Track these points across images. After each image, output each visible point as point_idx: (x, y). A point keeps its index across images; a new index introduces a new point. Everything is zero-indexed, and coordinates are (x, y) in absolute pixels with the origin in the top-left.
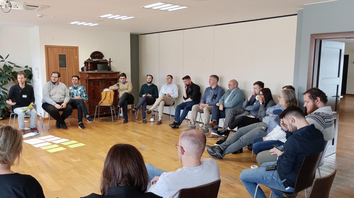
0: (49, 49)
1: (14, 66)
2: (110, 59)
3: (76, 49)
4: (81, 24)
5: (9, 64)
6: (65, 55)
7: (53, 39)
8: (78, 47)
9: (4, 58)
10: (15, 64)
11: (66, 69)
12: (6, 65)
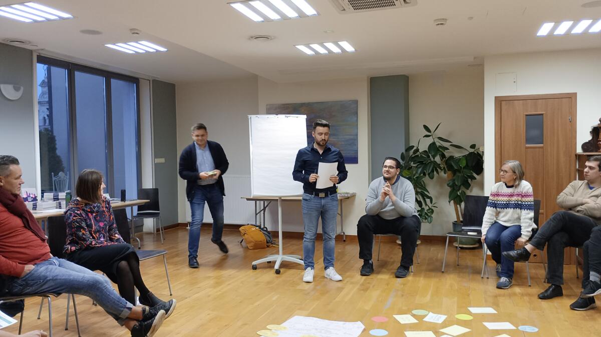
1: (451, 145)
3: (571, 98)
4: (563, 28)
5: (441, 142)
6: (542, 115)
7: (515, 82)
8: (576, 94)
9: (431, 130)
10: (450, 142)
11: (542, 148)
12: (434, 143)
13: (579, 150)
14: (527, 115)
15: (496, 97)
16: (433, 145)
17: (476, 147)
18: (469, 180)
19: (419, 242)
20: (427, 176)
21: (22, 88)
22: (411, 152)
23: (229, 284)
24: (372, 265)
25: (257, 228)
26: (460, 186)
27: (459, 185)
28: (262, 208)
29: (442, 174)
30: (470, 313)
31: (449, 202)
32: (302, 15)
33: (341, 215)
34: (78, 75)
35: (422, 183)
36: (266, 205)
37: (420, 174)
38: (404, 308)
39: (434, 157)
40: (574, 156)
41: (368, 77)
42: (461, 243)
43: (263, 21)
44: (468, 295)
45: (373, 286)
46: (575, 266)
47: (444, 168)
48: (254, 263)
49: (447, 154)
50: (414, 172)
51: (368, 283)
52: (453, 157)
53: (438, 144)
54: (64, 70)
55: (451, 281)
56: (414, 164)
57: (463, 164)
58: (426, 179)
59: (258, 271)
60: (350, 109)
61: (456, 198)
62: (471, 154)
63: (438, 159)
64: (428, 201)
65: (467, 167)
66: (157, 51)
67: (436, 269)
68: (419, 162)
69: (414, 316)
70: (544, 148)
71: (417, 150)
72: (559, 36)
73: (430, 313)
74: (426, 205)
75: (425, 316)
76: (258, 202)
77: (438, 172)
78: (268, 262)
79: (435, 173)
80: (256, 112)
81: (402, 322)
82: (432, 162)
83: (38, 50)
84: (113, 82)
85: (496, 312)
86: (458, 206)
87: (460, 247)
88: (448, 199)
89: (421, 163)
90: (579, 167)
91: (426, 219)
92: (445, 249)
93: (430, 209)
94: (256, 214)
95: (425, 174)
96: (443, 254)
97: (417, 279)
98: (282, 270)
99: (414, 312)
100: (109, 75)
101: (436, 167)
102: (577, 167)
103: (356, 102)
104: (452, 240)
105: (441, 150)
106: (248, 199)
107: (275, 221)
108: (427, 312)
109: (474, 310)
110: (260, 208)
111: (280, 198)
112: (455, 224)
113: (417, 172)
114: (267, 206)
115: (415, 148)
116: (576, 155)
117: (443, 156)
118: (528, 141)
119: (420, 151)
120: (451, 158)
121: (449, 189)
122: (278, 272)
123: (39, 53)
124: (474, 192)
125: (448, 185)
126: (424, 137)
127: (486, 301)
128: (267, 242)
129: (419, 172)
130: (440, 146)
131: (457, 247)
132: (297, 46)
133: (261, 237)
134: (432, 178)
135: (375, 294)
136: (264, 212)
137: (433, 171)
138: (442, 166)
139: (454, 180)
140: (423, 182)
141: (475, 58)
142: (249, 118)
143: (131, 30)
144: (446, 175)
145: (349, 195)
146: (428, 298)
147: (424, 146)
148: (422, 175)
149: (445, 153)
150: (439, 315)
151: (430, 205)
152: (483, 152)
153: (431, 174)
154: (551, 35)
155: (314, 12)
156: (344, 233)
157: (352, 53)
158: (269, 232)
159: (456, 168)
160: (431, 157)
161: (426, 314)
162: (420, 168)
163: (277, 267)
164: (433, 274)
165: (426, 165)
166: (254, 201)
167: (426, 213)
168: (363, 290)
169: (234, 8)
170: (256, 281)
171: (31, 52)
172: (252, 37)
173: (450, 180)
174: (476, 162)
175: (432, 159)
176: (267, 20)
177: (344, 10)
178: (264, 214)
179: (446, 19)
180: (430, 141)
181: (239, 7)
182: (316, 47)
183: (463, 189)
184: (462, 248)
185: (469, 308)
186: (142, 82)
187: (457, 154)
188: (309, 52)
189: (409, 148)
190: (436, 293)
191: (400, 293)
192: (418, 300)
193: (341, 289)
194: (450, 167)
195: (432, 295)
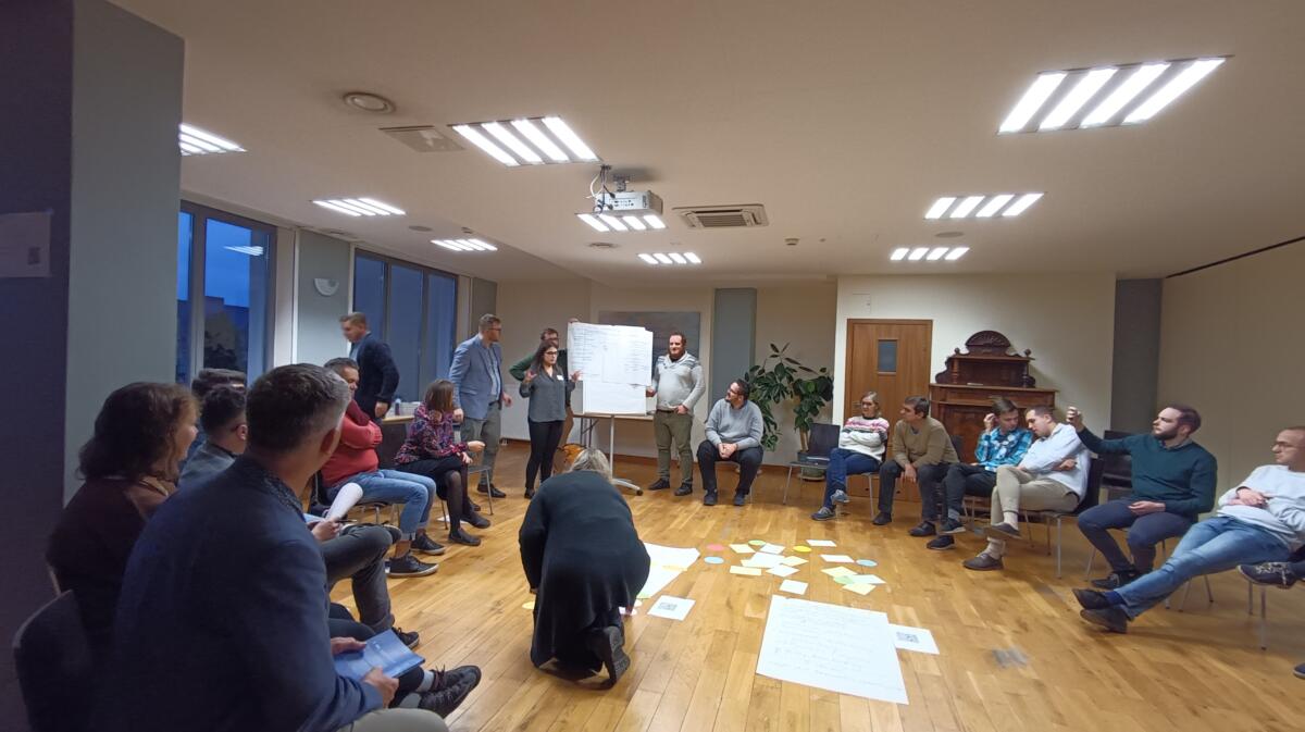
0: (856, 326)
1: (798, 367)
2: (1028, 353)
3: (926, 326)
4: (917, 254)
5: (790, 364)
6: (896, 341)
7: (869, 304)
8: (931, 322)
9: (779, 350)
10: (800, 364)
11: (894, 376)
12: (781, 364)
13: (933, 381)
14: (880, 341)
15: (848, 319)
16: (780, 367)
17: (825, 371)
18: (818, 407)
19: (759, 472)
20: (773, 399)
22: (757, 372)
26: (807, 412)
29: (788, 397)
30: (808, 546)
31: (795, 429)
37: (765, 397)
38: (741, 538)
39: (781, 379)
41: (713, 288)
44: (809, 528)
47: (792, 393)
49: (795, 378)
50: (759, 395)
52: (802, 380)
53: (786, 367)
56: (759, 385)
57: (812, 388)
58: (771, 403)
60: (691, 320)
61: (802, 426)
62: (820, 378)
63: (785, 382)
65: (815, 392)
68: (764, 384)
70: (897, 376)
71: (763, 371)
72: (915, 262)
75: (763, 546)
76: (584, 419)
77: (784, 396)
79: (781, 397)
82: (778, 384)
85: (835, 545)
86: (804, 434)
89: (767, 385)
91: (769, 446)
93: (774, 436)
95: (770, 397)
97: (756, 510)
101: (783, 391)
104: (795, 471)
105: (788, 371)
110: (586, 427)
111: (613, 415)
113: (762, 395)
115: (760, 369)
116: (929, 386)
117: (790, 379)
118: (880, 367)
119: (767, 372)
120: (799, 381)
121: (796, 415)
124: (822, 420)
125: (795, 411)
126: (770, 357)
127: (826, 535)
129: (764, 395)
134: (777, 402)
135: (711, 523)
137: (779, 394)
138: (789, 389)
139: (802, 406)
140: (768, 406)
141: (828, 276)
144: (793, 401)
146: (767, 529)
147: (770, 368)
148: (767, 398)
149: (793, 376)
151: (775, 432)
152: (833, 377)
153: (776, 398)
154: (905, 261)
157: (697, 263)
159: (804, 392)
160: (777, 379)
162: (765, 390)
164: (773, 506)
165: (772, 387)
167: (769, 440)
172: (594, 244)
173: (798, 406)
174: (824, 388)
175: (779, 381)
179: (798, 240)
180: (776, 362)
183: (810, 415)
185: (808, 541)
187: (806, 377)
188: (653, 261)
189: (754, 368)
190: (776, 524)
191: (737, 523)
192: (755, 531)
193: (675, 517)
194: (797, 392)
195: (771, 526)
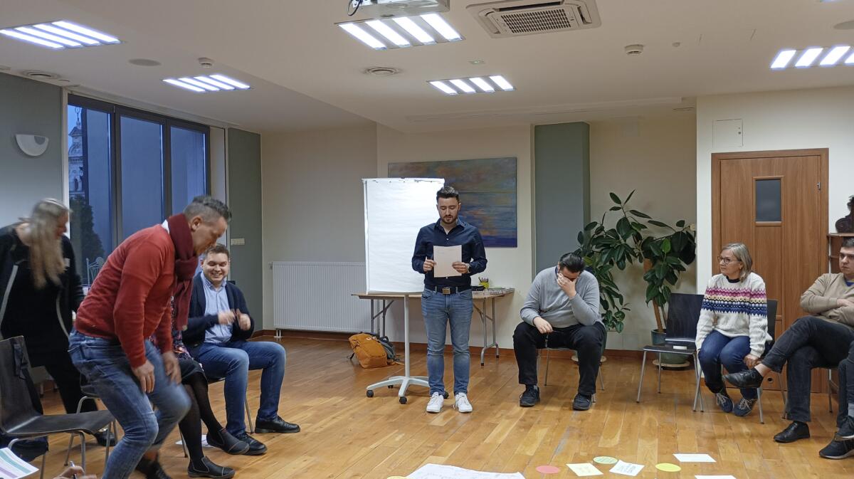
0: (723, 162)
1: (649, 222)
3: (820, 157)
4: (808, 57)
5: (636, 217)
6: (779, 179)
7: (740, 133)
8: (826, 150)
9: (622, 201)
10: (649, 217)
11: (780, 226)
12: (625, 219)
13: (832, 230)
14: (757, 180)
15: (713, 155)
16: (624, 221)
17: (686, 225)
18: (676, 272)
19: (603, 359)
20: (615, 265)
21: (47, 140)
22: (593, 231)
23: (334, 418)
24: (538, 392)
25: (374, 338)
26: (663, 279)
27: (661, 278)
28: (381, 309)
29: (636, 262)
30: (677, 462)
31: (647, 303)
32: (439, 39)
33: (493, 320)
34: (124, 120)
35: (608, 275)
36: (386, 306)
37: (605, 263)
38: (583, 454)
39: (625, 238)
40: (825, 238)
41: (532, 125)
42: (664, 361)
43: (384, 48)
44: (675, 436)
45: (539, 422)
46: (828, 395)
47: (640, 254)
48: (369, 387)
49: (644, 235)
50: (597, 260)
51: (532, 418)
52: (652, 238)
53: (631, 220)
54: (106, 114)
55: (648, 416)
56: (596, 248)
57: (667, 248)
58: (614, 270)
59: (374, 399)
60: (507, 169)
61: (657, 297)
62: (678, 233)
63: (630, 241)
64: (617, 300)
65: (672, 252)
66: (236, 89)
67: (629, 399)
68: (604, 245)
69: (596, 465)
70: (783, 226)
71: (602, 229)
72: (803, 70)
73: (620, 461)
74: (614, 306)
75: (613, 465)
76: (375, 300)
77: (630, 261)
78: (389, 387)
79: (627, 260)
80: (374, 175)
81: (579, 474)
82: (621, 246)
83: (69, 86)
84: (174, 130)
85: (713, 461)
86: (660, 308)
87: (662, 367)
88: (646, 299)
89: (607, 246)
90: (832, 254)
91: (614, 326)
92: (641, 368)
93: (619, 312)
94: (373, 318)
95: (612, 263)
96: (638, 376)
97: (602, 412)
98: (408, 398)
99: (597, 459)
100: (167, 122)
101: (628, 253)
102: (830, 254)
103: (515, 160)
104: (652, 357)
105: (634, 228)
106: (361, 297)
107: (399, 328)
108: (615, 461)
109: (681, 457)
110: (378, 311)
111: (407, 295)
112: (655, 333)
113: (601, 260)
114: (388, 306)
115: (598, 226)
116: (828, 237)
117: (638, 237)
118: (759, 216)
119: (606, 229)
120: (650, 239)
121: (647, 284)
122: (403, 401)
123: (72, 91)
124: (682, 288)
125: (645, 278)
126: (611, 210)
127: (699, 445)
128: (388, 358)
129: (604, 260)
130: (633, 223)
131: (658, 366)
132: (432, 83)
133: (379, 351)
134: (622, 268)
135: (541, 433)
136: (384, 314)
137: (623, 258)
138: (636, 251)
139: (654, 271)
140: (610, 274)
141: (683, 99)
142: (364, 182)
143: (201, 59)
144: (642, 265)
145: (504, 292)
146: (617, 439)
147: (611, 223)
148: (608, 264)
149: (641, 233)
150: (632, 465)
151: (620, 307)
152: (695, 232)
153: (621, 264)
154: (791, 67)
155: (457, 36)
156: (497, 345)
157: (508, 92)
158: (390, 344)
159: (656, 254)
160: (620, 238)
161: (612, 463)
162: (605, 253)
163: (401, 393)
164: (624, 405)
165: (614, 250)
166: (370, 300)
167: (614, 318)
168: (524, 427)
169: (345, 31)
170: (372, 413)
171: (61, 89)
172: (369, 70)
173: (649, 271)
174: (685, 247)
175: (623, 242)
176: (390, 46)
177: (498, 32)
178: (384, 317)
179: (642, 46)
180: (619, 215)
181: (351, 28)
182: (459, 83)
183: (666, 283)
184: (664, 368)
185: (676, 455)
186: (213, 132)
187: (658, 235)
188: (448, 90)
189: (589, 227)
190: (629, 432)
191: (576, 432)
192: (603, 443)
193: (493, 426)
194: (648, 253)
195: (622, 436)
